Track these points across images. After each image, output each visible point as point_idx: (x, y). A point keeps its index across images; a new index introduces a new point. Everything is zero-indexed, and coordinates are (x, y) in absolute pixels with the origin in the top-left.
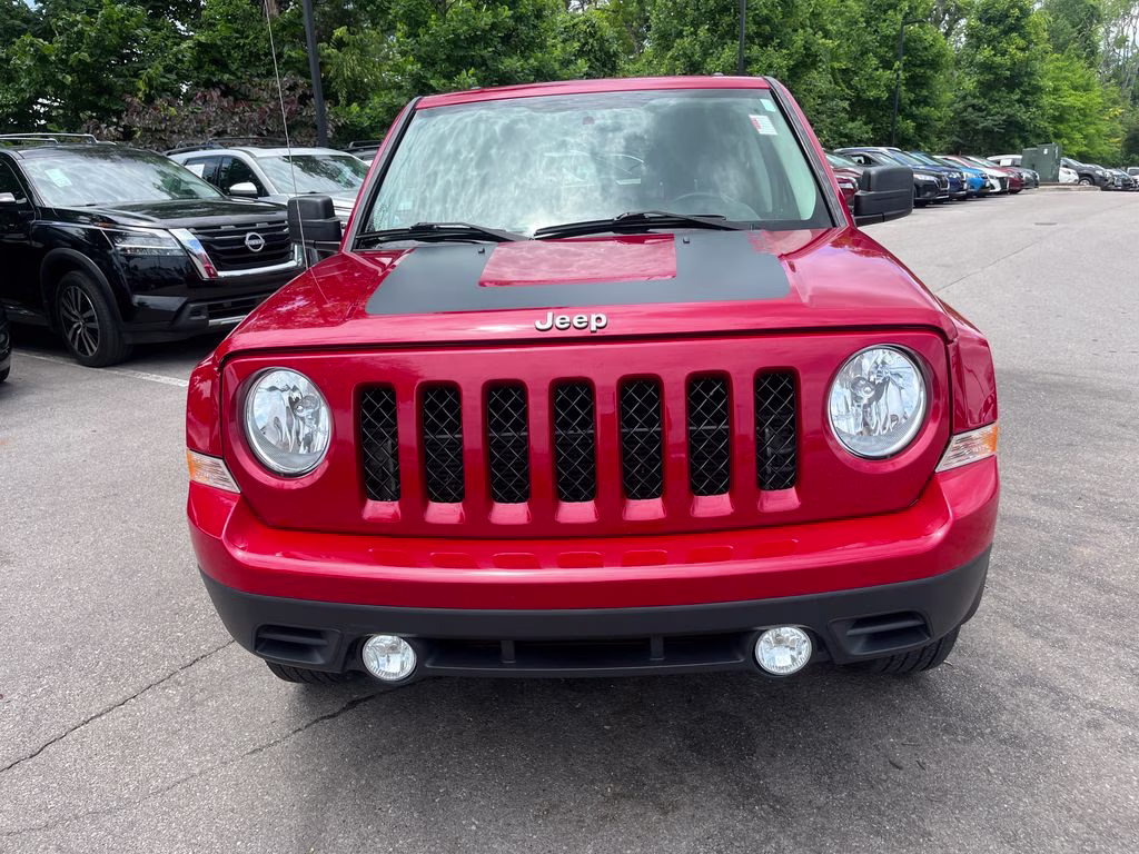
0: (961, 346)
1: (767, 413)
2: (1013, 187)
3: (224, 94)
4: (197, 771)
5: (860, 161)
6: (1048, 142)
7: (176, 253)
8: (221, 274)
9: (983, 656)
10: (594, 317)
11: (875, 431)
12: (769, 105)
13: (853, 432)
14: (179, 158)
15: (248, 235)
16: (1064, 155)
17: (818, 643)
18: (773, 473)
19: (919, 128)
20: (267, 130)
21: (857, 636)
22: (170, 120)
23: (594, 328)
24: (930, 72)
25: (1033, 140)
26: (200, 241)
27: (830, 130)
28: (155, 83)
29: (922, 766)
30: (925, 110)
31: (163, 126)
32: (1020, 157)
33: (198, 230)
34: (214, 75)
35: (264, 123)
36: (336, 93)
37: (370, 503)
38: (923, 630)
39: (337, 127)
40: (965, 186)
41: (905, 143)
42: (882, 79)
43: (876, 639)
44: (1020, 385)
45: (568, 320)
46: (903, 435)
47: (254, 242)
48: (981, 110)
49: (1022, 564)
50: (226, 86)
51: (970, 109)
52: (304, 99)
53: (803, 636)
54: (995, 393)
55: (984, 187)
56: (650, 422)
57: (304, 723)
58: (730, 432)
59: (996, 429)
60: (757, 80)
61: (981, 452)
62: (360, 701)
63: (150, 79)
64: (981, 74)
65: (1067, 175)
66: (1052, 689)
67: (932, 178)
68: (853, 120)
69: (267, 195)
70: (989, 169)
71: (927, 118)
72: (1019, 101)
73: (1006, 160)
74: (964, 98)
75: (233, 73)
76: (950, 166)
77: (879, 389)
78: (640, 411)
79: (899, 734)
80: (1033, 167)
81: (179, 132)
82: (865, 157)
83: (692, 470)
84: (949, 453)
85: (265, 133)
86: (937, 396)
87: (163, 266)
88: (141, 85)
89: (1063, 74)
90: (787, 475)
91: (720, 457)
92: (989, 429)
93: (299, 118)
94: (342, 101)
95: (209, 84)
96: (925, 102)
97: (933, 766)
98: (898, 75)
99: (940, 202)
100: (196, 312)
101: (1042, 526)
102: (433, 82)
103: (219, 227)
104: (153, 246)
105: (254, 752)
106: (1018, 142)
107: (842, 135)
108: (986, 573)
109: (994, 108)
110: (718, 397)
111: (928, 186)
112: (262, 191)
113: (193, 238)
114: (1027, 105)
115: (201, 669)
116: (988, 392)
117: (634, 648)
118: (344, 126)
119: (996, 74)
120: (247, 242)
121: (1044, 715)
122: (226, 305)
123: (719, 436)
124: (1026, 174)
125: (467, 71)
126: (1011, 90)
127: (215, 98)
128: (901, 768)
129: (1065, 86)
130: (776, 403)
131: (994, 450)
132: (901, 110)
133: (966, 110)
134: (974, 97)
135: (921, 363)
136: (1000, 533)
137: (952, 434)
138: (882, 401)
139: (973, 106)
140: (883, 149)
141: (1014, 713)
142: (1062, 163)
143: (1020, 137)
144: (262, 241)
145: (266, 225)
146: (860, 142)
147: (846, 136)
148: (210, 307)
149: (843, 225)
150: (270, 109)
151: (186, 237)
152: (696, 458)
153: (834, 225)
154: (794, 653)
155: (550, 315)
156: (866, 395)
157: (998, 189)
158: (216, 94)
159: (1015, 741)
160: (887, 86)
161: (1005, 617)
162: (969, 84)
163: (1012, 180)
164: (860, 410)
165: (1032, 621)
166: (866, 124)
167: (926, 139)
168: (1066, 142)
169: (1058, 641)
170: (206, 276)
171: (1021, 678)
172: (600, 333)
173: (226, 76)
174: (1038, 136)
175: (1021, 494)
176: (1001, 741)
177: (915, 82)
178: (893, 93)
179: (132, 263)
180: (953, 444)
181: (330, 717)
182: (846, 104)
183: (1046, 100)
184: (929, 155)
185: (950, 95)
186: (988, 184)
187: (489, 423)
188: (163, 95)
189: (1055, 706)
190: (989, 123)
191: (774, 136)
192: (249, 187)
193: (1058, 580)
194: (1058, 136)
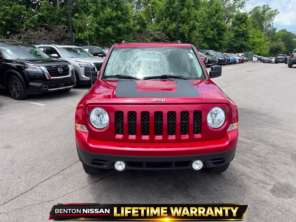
0: (232, 107)
1: (196, 119)
2: (242, 61)
3: (46, 29)
4: (70, 192)
5: (205, 54)
6: (250, 50)
7: (41, 72)
8: (52, 78)
9: (234, 170)
10: (163, 99)
11: (215, 123)
12: (192, 51)
13: (211, 123)
14: (37, 46)
15: (59, 68)
16: (254, 54)
17: (204, 164)
18: (196, 131)
19: (220, 46)
20: (57, 39)
21: (211, 163)
22: (31, 35)
23: (163, 102)
24: (223, 32)
25: (247, 50)
26: (47, 70)
27: (198, 45)
28: (28, 25)
29: (222, 191)
30: (221, 41)
31: (29, 37)
32: (244, 54)
33: (46, 67)
34: (43, 24)
35: (56, 37)
36: (75, 30)
37: (117, 135)
38: (224, 162)
39: (75, 39)
40: (231, 61)
41: (216, 49)
42: (211, 33)
43: (215, 163)
44: (243, 112)
45: (158, 100)
46: (221, 124)
47: (60, 70)
48: (235, 42)
49: (242, 151)
50: (46, 27)
51: (232, 42)
52: (67, 31)
53: (201, 162)
54: (238, 115)
55: (235, 61)
56: (173, 120)
57: (91, 182)
58: (189, 123)
59: (238, 123)
60: (189, 45)
61: (235, 128)
62: (103, 178)
63: (27, 24)
64: (235, 33)
65: (255, 59)
66: (248, 176)
67: (223, 59)
68: (204, 43)
69: (60, 57)
70: (236, 57)
71: (222, 43)
72: (244, 40)
73: (240, 54)
74: (231, 39)
75: (47, 23)
76: (227, 56)
77: (216, 115)
78: (171, 118)
79: (217, 185)
80: (247, 57)
81: (34, 39)
82: (207, 53)
83: (181, 130)
84: (229, 128)
85: (56, 40)
86: (227, 117)
87: (36, 75)
88: (24, 26)
89: (255, 34)
90: (199, 131)
91: (186, 128)
92: (237, 123)
93: (65, 36)
94: (77, 32)
95: (42, 26)
96: (221, 39)
97: (224, 191)
98: (215, 32)
99: (225, 65)
100: (45, 87)
101: (247, 144)
102: (101, 29)
103: (51, 66)
104: (35, 70)
105: (82, 188)
106: (243, 50)
107: (201, 47)
108: (235, 153)
109: (238, 42)
110: (186, 116)
111: (222, 60)
112: (59, 56)
113: (45, 69)
114: (246, 41)
115: (65, 171)
116: (236, 115)
117: (169, 164)
118: (77, 39)
119: (238, 33)
120: (59, 70)
121: (246, 181)
122: (53, 86)
123: (186, 124)
124: (245, 58)
125: (109, 27)
126: (242, 37)
127: (44, 30)
128: (218, 191)
129: (255, 36)
130: (197, 117)
131: (238, 127)
132: (216, 41)
133: (231, 42)
134: (233, 38)
135: (224, 110)
136: (238, 144)
137: (230, 124)
138: (216, 117)
139: (233, 41)
140: (211, 51)
141: (240, 181)
142: (254, 56)
143: (244, 49)
144: (62, 70)
145: (63, 66)
146: (205, 49)
147: (202, 47)
148: (49, 86)
149: (207, 78)
150: (58, 34)
151: (43, 68)
152: (182, 128)
153: (206, 79)
154: (199, 166)
155: (154, 99)
156: (213, 116)
157: (238, 62)
158: (44, 29)
159: (240, 186)
160: (212, 35)
161: (238, 162)
162: (232, 35)
163: (242, 60)
164: (212, 119)
165: (244, 163)
166: (207, 44)
167: (221, 48)
168: (255, 50)
169: (249, 167)
170: (48, 78)
171: (242, 174)
172: (164, 103)
173: (46, 24)
174: (248, 49)
175: (242, 136)
176: (237, 186)
177: (219, 34)
178: (214, 37)
179: (29, 74)
180: (230, 126)
181: (97, 181)
182: (202, 39)
183: (251, 40)
184: (222, 53)
185: (227, 38)
186: (236, 61)
187: (142, 120)
188: (30, 29)
189: (248, 179)
190: (236, 45)
191: (193, 58)
192: (56, 55)
193: (249, 155)
194: (253, 49)
